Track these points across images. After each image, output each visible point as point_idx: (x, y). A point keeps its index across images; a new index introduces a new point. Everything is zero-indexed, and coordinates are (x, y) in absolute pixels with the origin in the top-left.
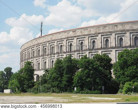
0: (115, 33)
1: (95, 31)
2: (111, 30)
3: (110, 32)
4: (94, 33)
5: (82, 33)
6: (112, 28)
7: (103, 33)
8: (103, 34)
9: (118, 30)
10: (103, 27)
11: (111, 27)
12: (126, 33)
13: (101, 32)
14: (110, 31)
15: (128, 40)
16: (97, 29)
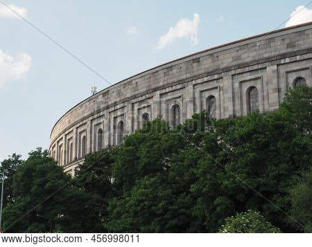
0: (194, 82)
1: (147, 85)
2: (184, 77)
3: (180, 82)
4: (145, 90)
5: (119, 96)
6: (187, 68)
7: (164, 87)
8: (164, 91)
9: (203, 71)
10: (166, 70)
11: (184, 68)
12: (222, 78)
13: (161, 84)
14: (181, 78)
15: (226, 100)
16: (152, 79)
